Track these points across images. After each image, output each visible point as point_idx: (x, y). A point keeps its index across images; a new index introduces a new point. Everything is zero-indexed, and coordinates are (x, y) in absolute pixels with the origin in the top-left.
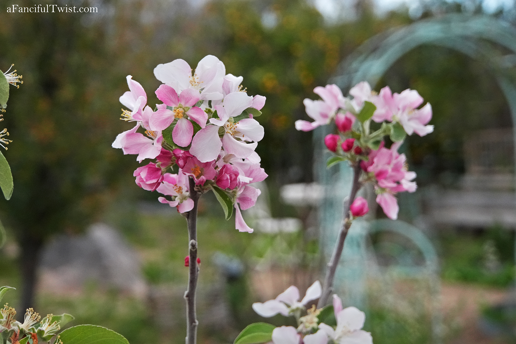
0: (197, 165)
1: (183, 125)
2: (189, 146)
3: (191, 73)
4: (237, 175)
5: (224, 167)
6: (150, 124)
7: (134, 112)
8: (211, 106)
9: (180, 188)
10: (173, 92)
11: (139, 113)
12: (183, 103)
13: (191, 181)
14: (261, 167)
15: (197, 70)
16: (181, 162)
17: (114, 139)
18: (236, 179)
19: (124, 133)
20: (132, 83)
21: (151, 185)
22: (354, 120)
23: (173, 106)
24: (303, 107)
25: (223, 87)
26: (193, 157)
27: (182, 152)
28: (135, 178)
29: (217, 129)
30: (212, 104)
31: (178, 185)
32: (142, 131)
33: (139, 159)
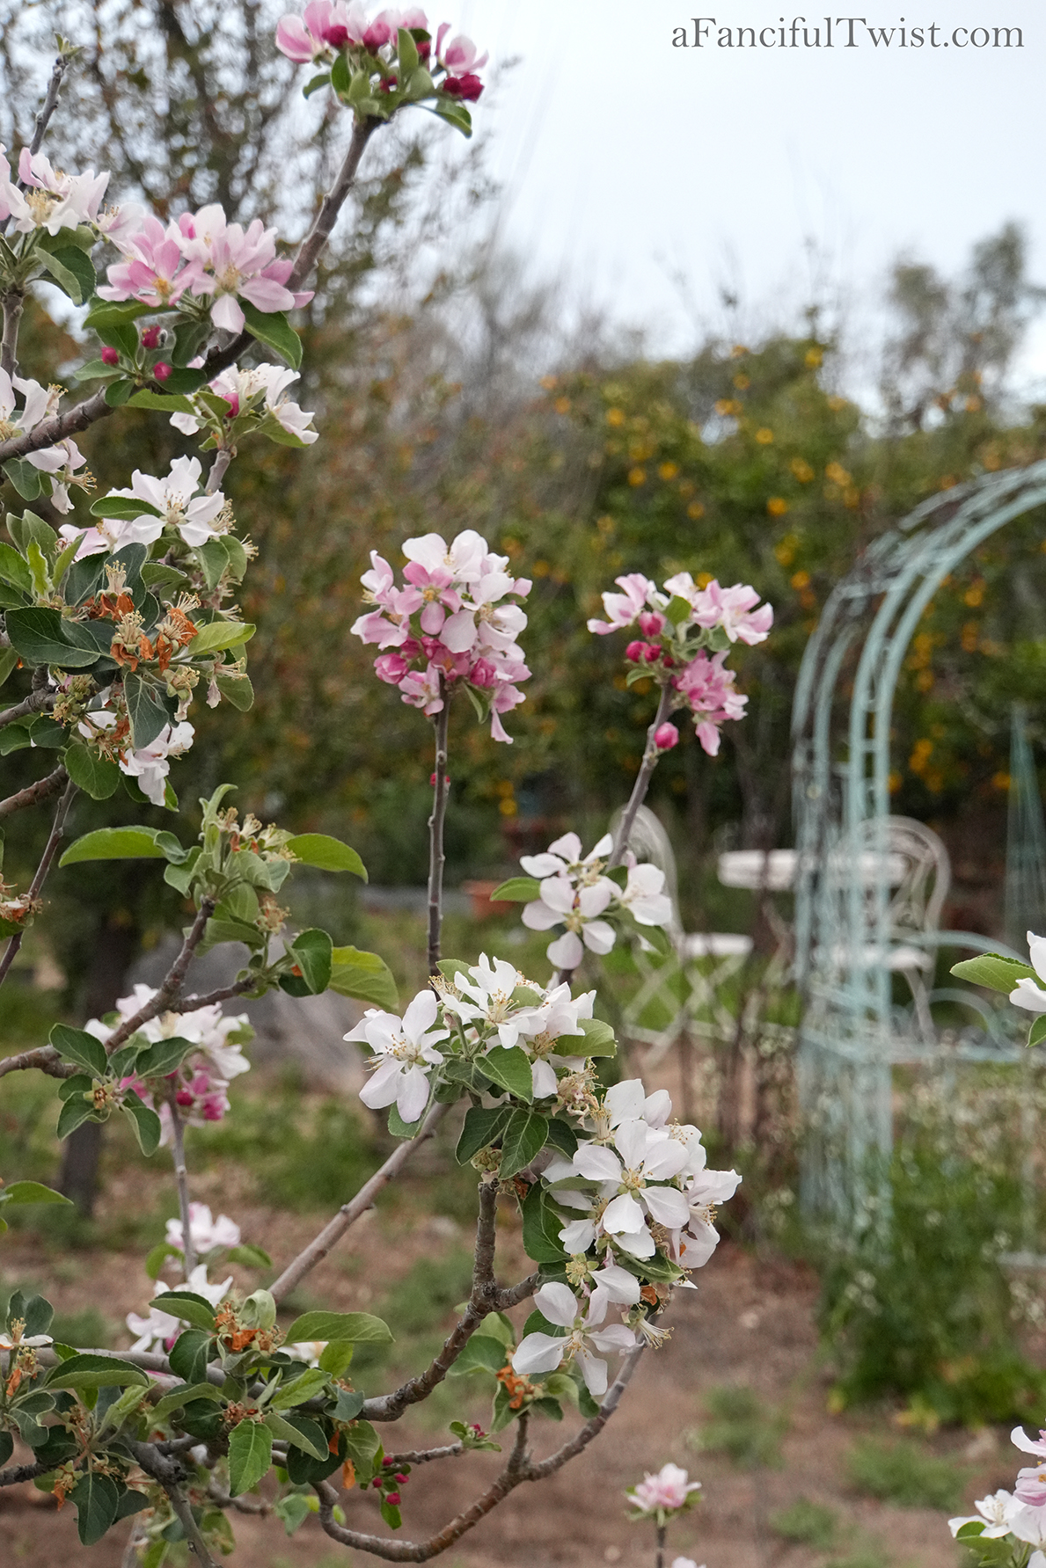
0: (448, 656)
1: (434, 609)
2: (439, 634)
3: (446, 551)
4: (493, 670)
5: (480, 660)
6: (396, 607)
7: (378, 593)
8: (468, 591)
9: (428, 688)
10: (423, 570)
11: (383, 593)
12: (434, 584)
13: (441, 676)
14: (525, 663)
15: (454, 547)
16: (429, 652)
17: (353, 623)
18: (492, 676)
19: (366, 617)
20: (377, 560)
21: (394, 677)
22: (663, 620)
23: (423, 587)
24: (601, 602)
25: (482, 566)
26: (444, 647)
27: (431, 640)
28: (375, 669)
29: (473, 614)
30: (470, 587)
31: (426, 683)
32: (385, 615)
33: (382, 647)
